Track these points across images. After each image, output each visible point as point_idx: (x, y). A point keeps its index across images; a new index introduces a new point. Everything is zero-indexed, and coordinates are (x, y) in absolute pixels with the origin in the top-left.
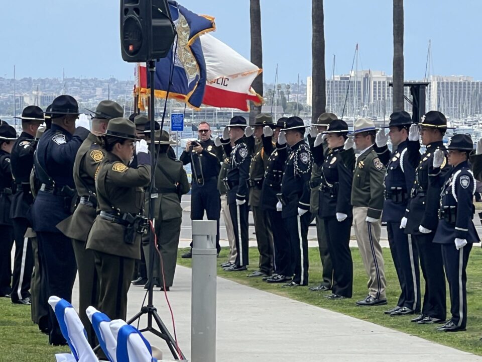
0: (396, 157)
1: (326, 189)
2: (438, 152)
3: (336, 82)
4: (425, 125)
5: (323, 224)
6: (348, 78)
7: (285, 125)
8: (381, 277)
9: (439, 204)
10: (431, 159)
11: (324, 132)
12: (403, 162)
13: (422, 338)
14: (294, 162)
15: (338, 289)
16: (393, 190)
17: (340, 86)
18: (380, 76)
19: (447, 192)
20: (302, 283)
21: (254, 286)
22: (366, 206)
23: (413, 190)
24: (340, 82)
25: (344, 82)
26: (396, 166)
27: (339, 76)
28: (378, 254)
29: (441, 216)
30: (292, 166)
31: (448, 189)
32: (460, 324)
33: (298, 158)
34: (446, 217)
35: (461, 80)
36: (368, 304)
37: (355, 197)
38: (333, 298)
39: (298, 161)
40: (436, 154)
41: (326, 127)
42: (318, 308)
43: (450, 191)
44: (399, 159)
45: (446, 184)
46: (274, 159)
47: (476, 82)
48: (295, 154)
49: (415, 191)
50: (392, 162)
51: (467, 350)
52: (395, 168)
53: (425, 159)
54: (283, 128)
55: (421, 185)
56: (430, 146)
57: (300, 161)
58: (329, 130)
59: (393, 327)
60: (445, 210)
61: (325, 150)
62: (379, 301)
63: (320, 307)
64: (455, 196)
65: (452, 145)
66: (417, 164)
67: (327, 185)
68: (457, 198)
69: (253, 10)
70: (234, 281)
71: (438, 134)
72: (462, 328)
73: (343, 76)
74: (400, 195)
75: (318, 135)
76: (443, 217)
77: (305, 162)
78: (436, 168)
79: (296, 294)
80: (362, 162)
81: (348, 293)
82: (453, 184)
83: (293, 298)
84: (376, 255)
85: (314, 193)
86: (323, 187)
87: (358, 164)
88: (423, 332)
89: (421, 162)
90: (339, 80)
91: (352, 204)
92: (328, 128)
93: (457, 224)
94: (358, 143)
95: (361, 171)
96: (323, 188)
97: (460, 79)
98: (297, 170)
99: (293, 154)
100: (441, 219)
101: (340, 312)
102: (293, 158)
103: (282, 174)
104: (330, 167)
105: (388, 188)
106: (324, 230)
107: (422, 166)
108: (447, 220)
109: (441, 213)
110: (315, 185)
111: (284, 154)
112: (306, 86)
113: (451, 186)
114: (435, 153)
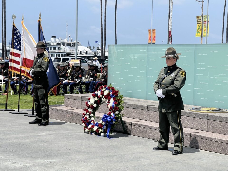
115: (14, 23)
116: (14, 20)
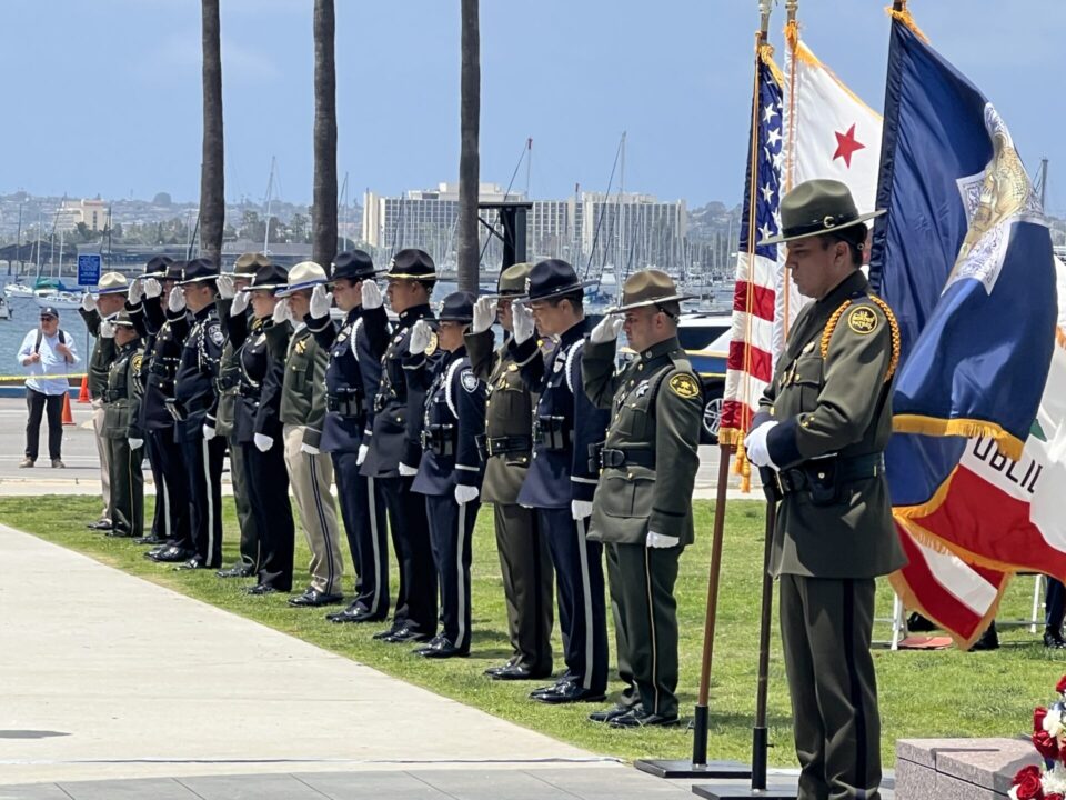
0: (345, 334)
1: (247, 391)
2: (420, 325)
3: (415, 202)
4: (394, 276)
5: (241, 456)
6: (435, 196)
7: (183, 275)
8: (334, 553)
9: (423, 421)
10: (407, 339)
11: (245, 288)
12: (357, 342)
13: (379, 670)
14: (197, 341)
15: (268, 576)
16: (340, 394)
17: (422, 209)
18: (492, 192)
19: (436, 400)
20: (209, 563)
21: (126, 568)
22: (304, 423)
23: (379, 396)
24: (422, 202)
25: (429, 203)
26: (345, 350)
27: (419, 192)
28: (329, 511)
29: (427, 445)
30: (194, 351)
31: (438, 393)
32: (458, 644)
33: (206, 334)
34: (436, 445)
35: (636, 201)
36: (310, 603)
37: (288, 407)
38: (256, 592)
39: (205, 340)
40: (417, 329)
41: (250, 278)
42: (215, 610)
43: (442, 397)
44: (349, 337)
45: (436, 384)
46: (165, 338)
47: (661, 203)
48: (200, 328)
49: (382, 398)
50: (337, 343)
51: (450, 694)
52: (343, 354)
53: (398, 339)
54: (180, 280)
55: (393, 387)
56: (406, 314)
57: (208, 341)
58: (255, 284)
59: (334, 648)
60: (434, 431)
61: (249, 319)
62: (329, 598)
63: (222, 608)
64: (452, 407)
65: (446, 311)
66: (383, 350)
67: (249, 384)
68: (456, 410)
69: (209, 71)
70: (93, 558)
71: (421, 290)
72: (464, 652)
73: (428, 192)
74: (353, 404)
75: (236, 295)
76: (430, 446)
77: (219, 343)
78: (415, 356)
79: (189, 584)
80: (303, 343)
81: (283, 583)
82: (447, 384)
83: (182, 591)
84: (325, 513)
85: (227, 400)
86: (242, 386)
87: (293, 347)
88: (386, 658)
89: (391, 345)
90: (421, 199)
91: (281, 419)
92: (254, 280)
93: (458, 457)
94: (295, 309)
95: (300, 360)
96: (242, 390)
97: (634, 199)
98: (204, 357)
99: (198, 327)
100: (427, 448)
101: (253, 618)
102: (197, 334)
103: (177, 363)
104: (254, 351)
105: (332, 392)
106: (242, 466)
107: (393, 353)
108: (438, 451)
109: (427, 437)
110: (228, 384)
111: (182, 329)
112: (362, 209)
113: (444, 389)
114: (415, 327)
115: (763, 36)
116: (765, 19)
